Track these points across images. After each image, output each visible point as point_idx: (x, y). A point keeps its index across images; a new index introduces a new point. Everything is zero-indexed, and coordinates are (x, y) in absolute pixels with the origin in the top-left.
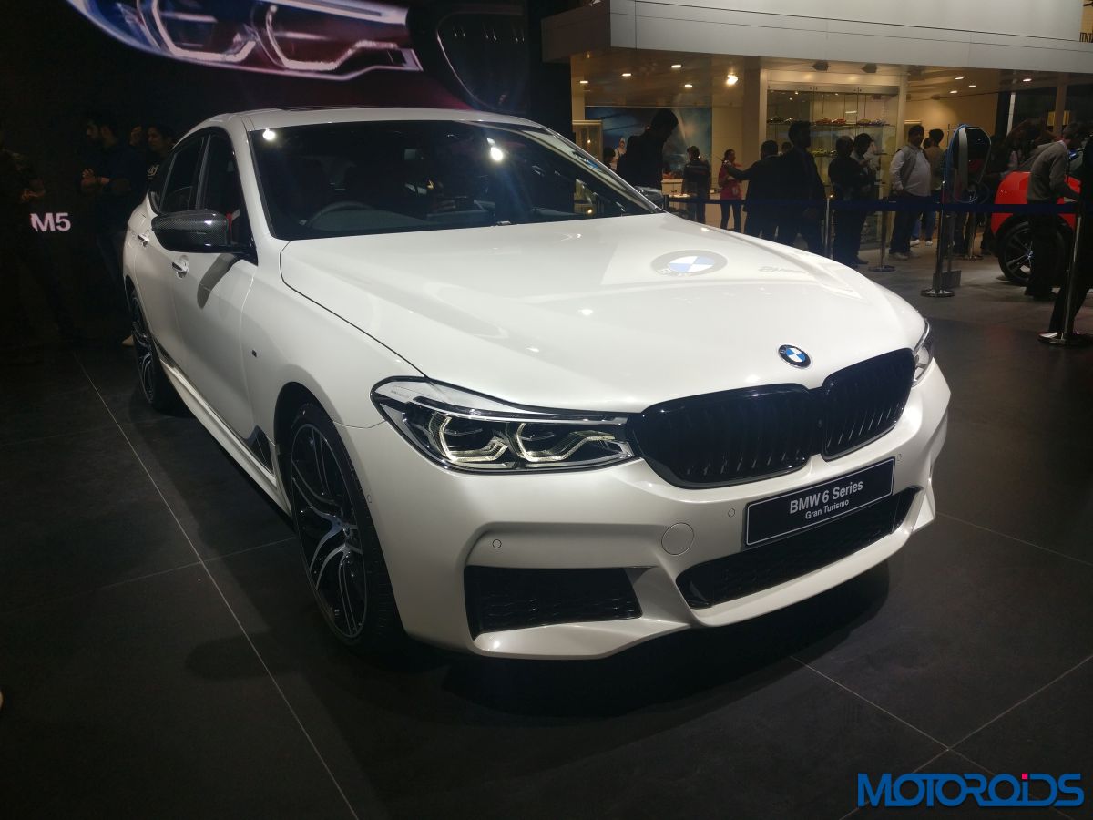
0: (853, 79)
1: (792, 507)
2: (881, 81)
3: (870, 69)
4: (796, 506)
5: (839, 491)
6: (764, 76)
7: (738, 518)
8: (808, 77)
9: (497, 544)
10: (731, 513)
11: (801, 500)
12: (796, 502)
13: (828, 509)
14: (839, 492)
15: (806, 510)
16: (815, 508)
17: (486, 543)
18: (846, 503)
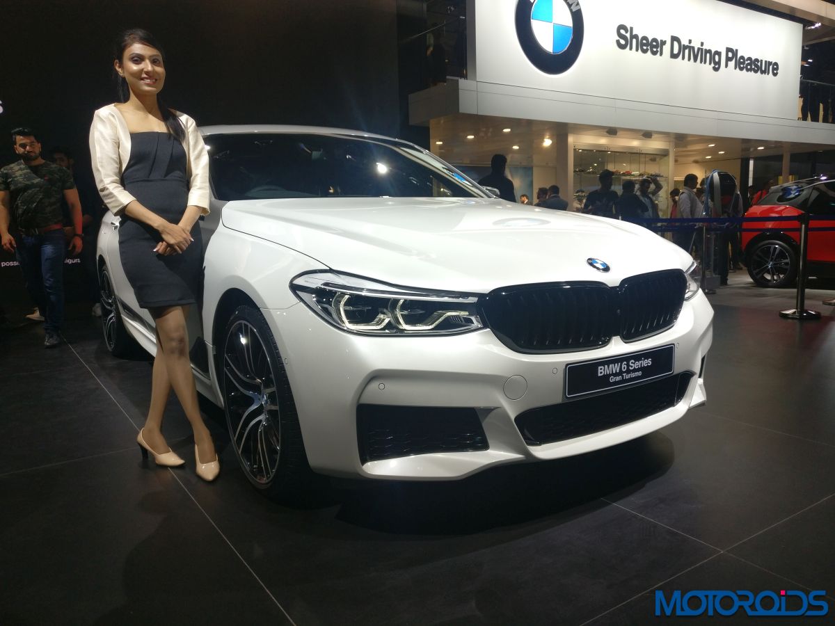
0: (635, 143)
1: (599, 371)
2: (655, 145)
3: (647, 135)
4: (602, 371)
5: (634, 363)
6: (571, 139)
7: (560, 377)
8: (603, 141)
9: (382, 386)
10: (555, 371)
11: (606, 366)
12: (602, 367)
13: (627, 376)
14: (635, 365)
15: (610, 375)
16: (616, 375)
17: (374, 386)
18: (639, 374)
